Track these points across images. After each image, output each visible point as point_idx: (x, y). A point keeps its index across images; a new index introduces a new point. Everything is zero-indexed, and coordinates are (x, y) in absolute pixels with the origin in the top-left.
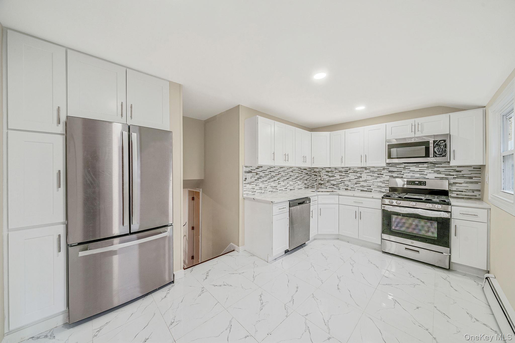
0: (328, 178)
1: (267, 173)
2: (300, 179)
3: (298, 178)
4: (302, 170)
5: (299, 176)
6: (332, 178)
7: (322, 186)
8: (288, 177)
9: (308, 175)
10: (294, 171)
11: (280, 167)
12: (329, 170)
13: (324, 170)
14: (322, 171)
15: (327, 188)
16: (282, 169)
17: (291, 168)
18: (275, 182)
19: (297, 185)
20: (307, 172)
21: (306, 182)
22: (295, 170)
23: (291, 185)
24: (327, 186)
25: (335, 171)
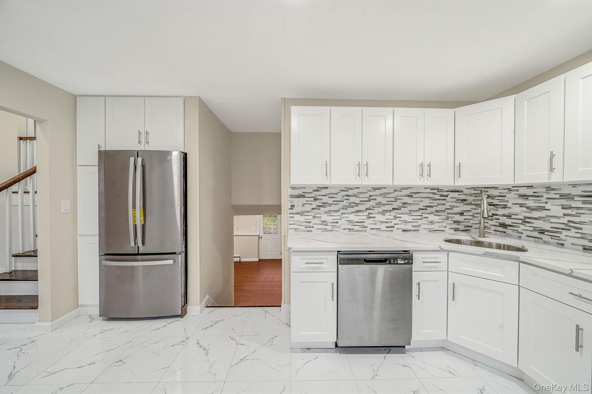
0: (525, 212)
1: (339, 197)
2: (437, 211)
3: (429, 210)
4: (446, 193)
5: (435, 206)
6: (535, 214)
7: (509, 231)
8: (395, 205)
9: (466, 202)
10: (414, 196)
11: (372, 188)
12: (529, 192)
13: (513, 193)
14: (508, 196)
15: (520, 237)
16: (378, 192)
17: (407, 188)
18: (357, 214)
19: (426, 222)
20: (463, 197)
21: (458, 218)
22: (420, 193)
23: (406, 222)
24: (522, 233)
25: (546, 196)
